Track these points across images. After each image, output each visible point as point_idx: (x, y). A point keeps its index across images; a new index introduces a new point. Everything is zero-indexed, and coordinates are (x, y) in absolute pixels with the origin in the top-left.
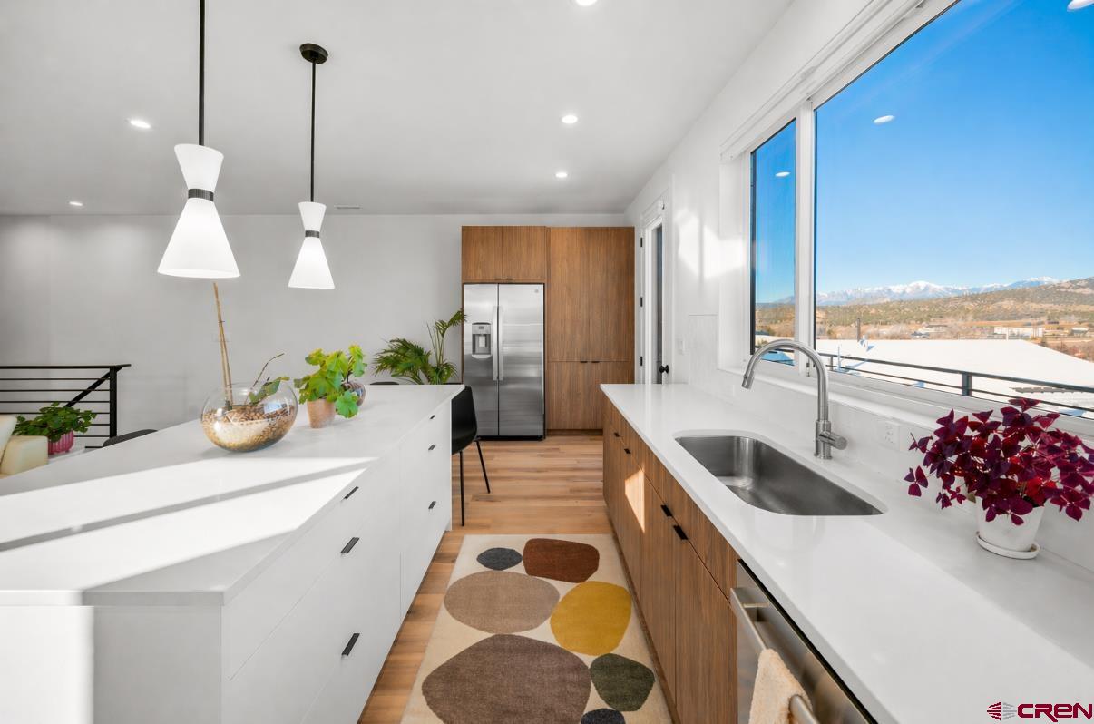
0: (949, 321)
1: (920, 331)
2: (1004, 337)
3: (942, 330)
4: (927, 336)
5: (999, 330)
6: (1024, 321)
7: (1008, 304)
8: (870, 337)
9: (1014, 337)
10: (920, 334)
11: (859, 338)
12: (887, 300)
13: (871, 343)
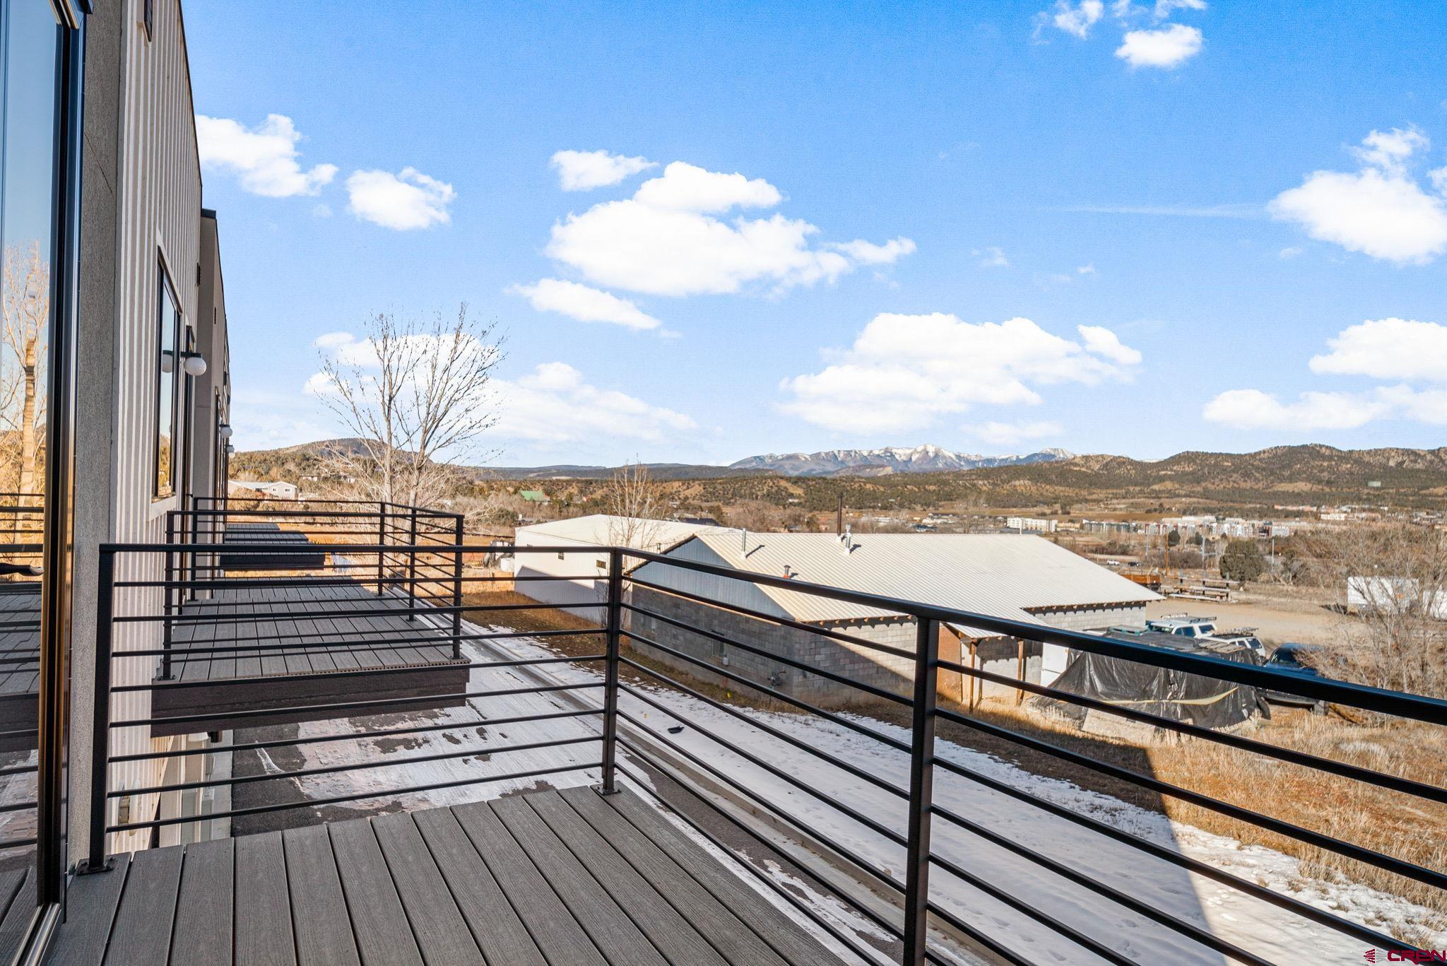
0: (959, 507)
1: (927, 521)
2: (1016, 531)
3: (951, 520)
4: (933, 530)
5: (1014, 522)
6: (1038, 509)
7: (1021, 484)
8: (856, 528)
9: (1027, 531)
10: (925, 527)
11: (840, 530)
12: (889, 470)
13: (856, 538)
